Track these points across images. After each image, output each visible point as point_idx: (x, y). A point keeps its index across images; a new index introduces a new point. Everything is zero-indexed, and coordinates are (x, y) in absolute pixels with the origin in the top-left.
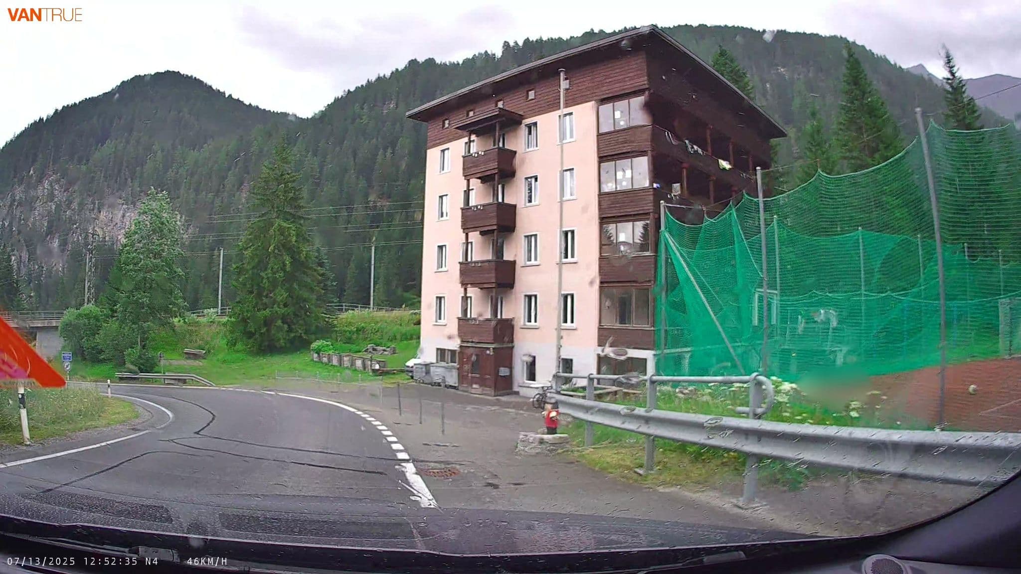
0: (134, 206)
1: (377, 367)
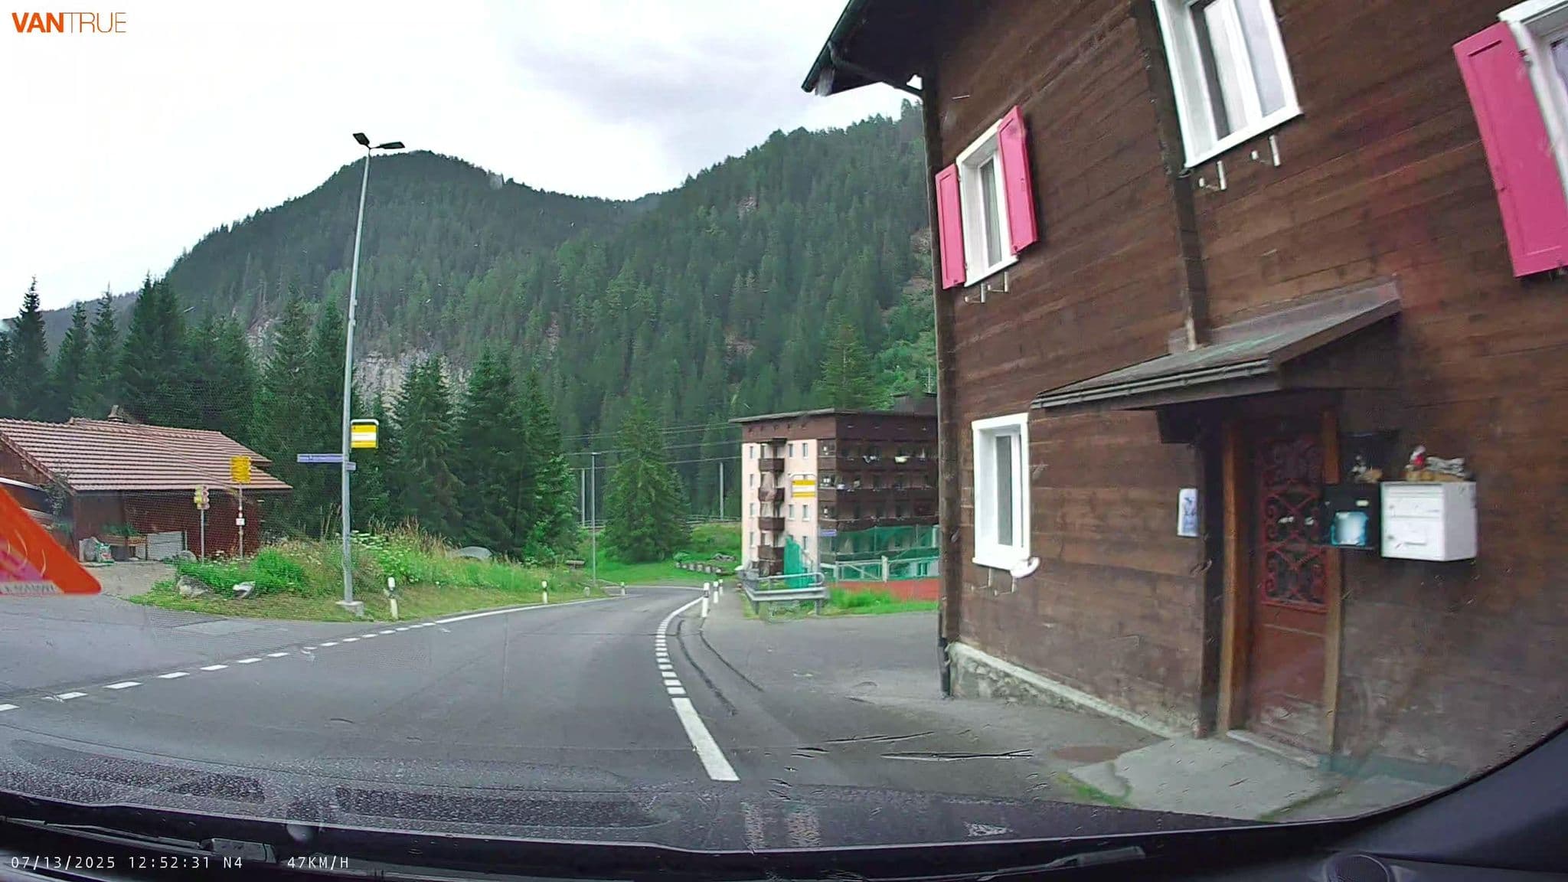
0: (396, 361)
1: (719, 571)
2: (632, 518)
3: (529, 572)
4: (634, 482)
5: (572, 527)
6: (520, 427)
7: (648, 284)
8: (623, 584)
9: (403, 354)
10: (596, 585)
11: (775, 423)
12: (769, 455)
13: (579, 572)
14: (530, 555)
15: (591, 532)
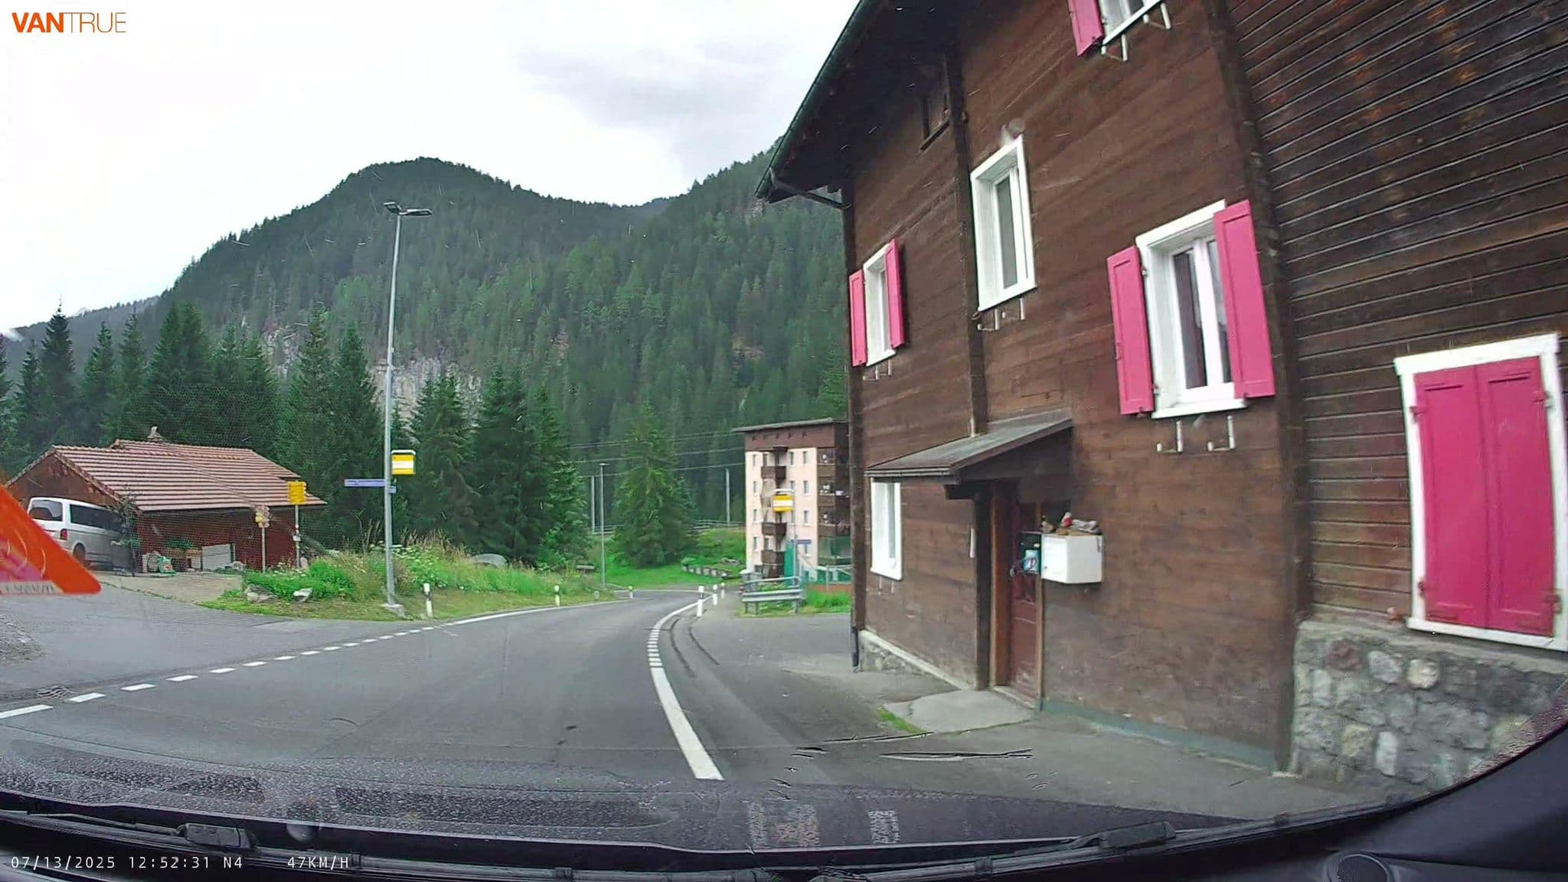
1: (724, 575)
2: (640, 525)
3: (542, 578)
4: (643, 488)
5: (581, 532)
6: (532, 439)
7: (656, 290)
8: (631, 587)
9: (413, 362)
10: (605, 589)
11: (776, 432)
12: (771, 463)
13: (589, 577)
14: (542, 561)
15: (601, 538)
